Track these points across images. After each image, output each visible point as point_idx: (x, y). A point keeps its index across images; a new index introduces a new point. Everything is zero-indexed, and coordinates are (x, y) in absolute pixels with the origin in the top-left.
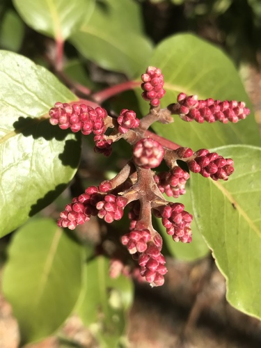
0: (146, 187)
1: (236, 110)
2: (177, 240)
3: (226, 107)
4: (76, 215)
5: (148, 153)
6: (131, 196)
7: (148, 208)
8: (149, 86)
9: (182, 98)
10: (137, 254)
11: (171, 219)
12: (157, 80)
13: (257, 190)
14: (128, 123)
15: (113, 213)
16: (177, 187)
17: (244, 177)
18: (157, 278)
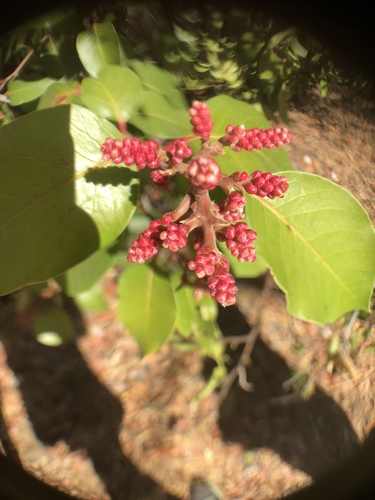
0: (206, 212)
1: (280, 135)
2: (242, 260)
3: (271, 133)
4: (144, 249)
5: (204, 170)
6: (193, 223)
7: (211, 232)
8: (197, 120)
9: (230, 129)
10: (206, 277)
11: (235, 239)
12: (204, 112)
13: (309, 211)
14: (181, 152)
15: (177, 241)
16: (236, 212)
17: (295, 200)
18: (228, 298)
